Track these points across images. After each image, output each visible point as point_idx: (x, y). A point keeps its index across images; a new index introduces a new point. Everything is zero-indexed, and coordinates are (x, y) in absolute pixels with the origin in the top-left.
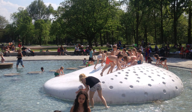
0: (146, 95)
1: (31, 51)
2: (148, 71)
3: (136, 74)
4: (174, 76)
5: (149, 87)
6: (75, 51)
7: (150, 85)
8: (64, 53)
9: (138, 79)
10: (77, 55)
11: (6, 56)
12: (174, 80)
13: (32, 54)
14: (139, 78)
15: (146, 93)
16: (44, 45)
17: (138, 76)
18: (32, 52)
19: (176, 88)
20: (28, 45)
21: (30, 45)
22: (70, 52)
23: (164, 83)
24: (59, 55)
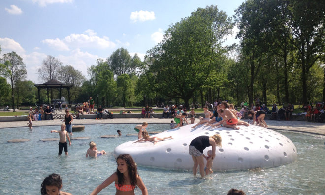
0: (240, 162)
1: (108, 113)
2: (247, 132)
3: (229, 134)
4: (284, 139)
5: (246, 151)
6: (164, 113)
7: (246, 149)
8: (150, 115)
9: (231, 142)
10: (167, 117)
11: (79, 119)
12: (282, 143)
13: (111, 116)
14: (233, 140)
15: (240, 159)
16: (128, 107)
17: (232, 138)
18: (110, 114)
19: (285, 154)
20: (110, 107)
21: (111, 107)
22: (158, 114)
23: (267, 147)
24: (143, 117)
